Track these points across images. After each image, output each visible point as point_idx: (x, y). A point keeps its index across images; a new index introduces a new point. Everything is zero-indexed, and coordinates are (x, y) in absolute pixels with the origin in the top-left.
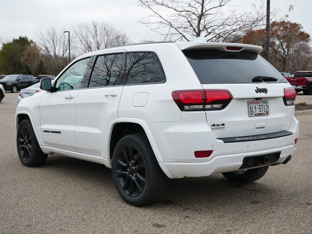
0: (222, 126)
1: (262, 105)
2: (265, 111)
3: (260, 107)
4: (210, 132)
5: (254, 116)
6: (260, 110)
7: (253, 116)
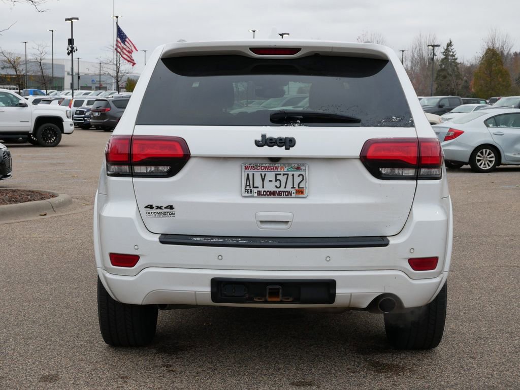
0: (168, 210)
1: (288, 175)
2: (296, 186)
3: (278, 177)
4: (130, 220)
5: (256, 195)
6: (278, 184)
7: (253, 197)
